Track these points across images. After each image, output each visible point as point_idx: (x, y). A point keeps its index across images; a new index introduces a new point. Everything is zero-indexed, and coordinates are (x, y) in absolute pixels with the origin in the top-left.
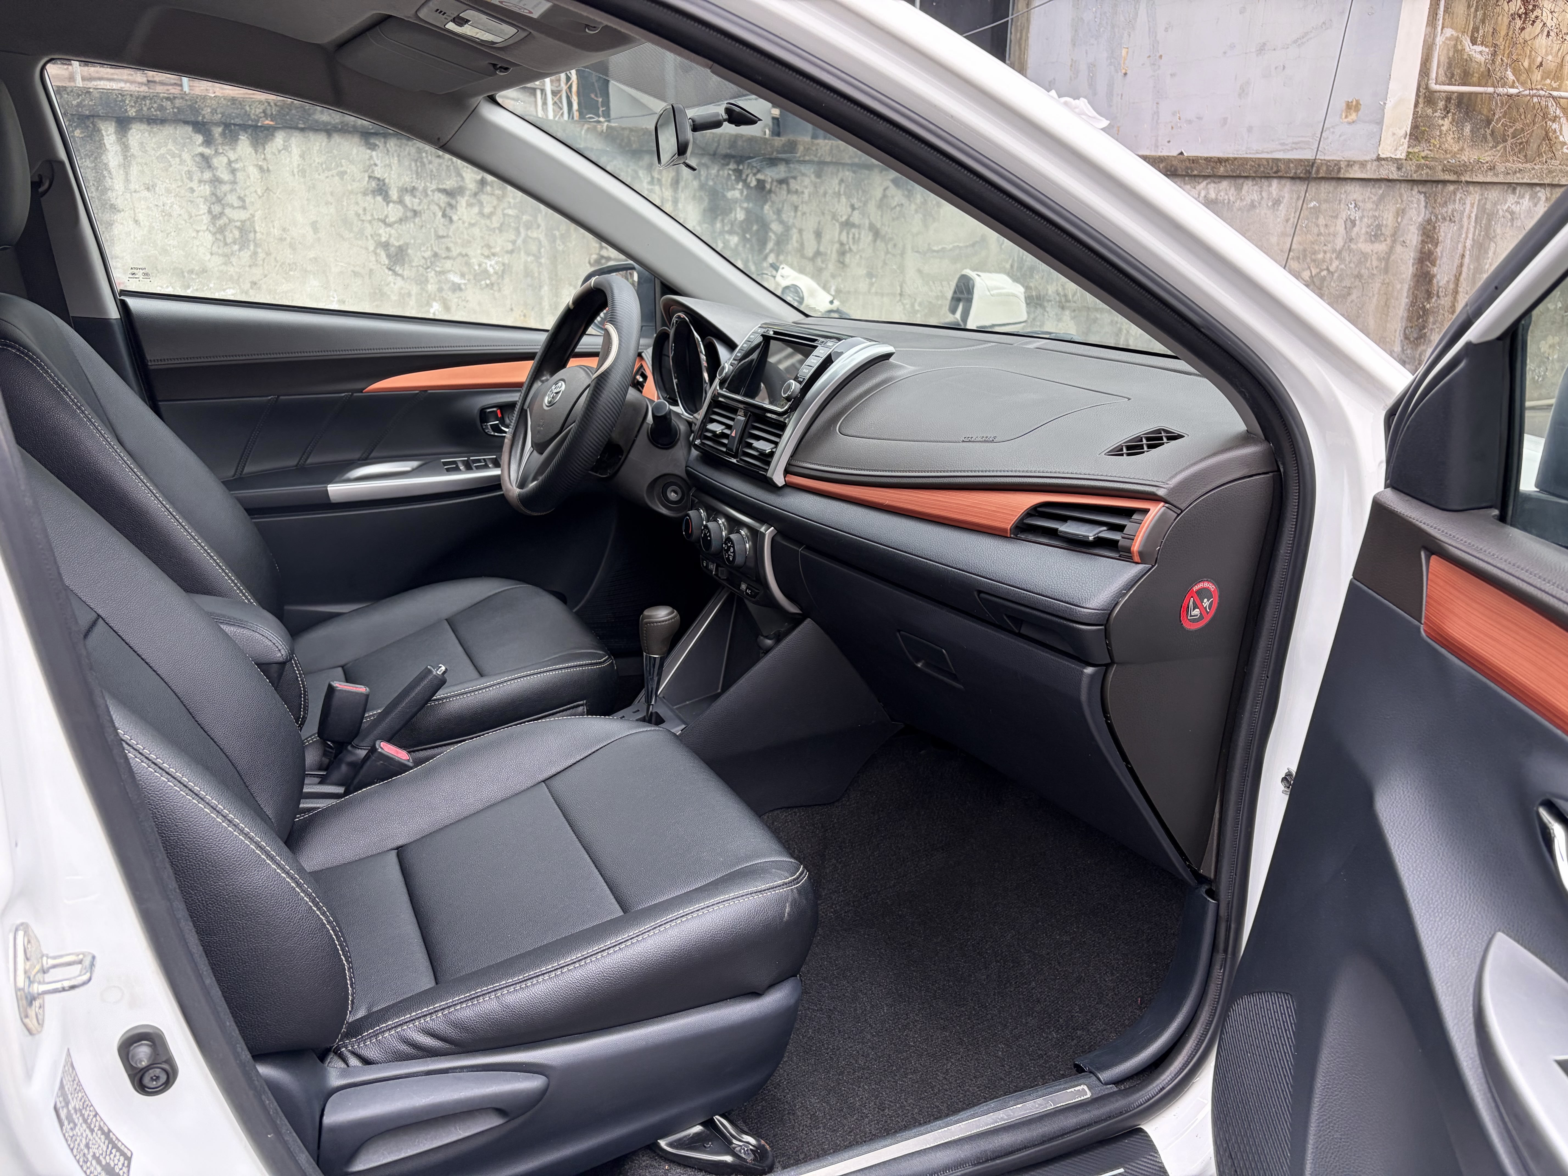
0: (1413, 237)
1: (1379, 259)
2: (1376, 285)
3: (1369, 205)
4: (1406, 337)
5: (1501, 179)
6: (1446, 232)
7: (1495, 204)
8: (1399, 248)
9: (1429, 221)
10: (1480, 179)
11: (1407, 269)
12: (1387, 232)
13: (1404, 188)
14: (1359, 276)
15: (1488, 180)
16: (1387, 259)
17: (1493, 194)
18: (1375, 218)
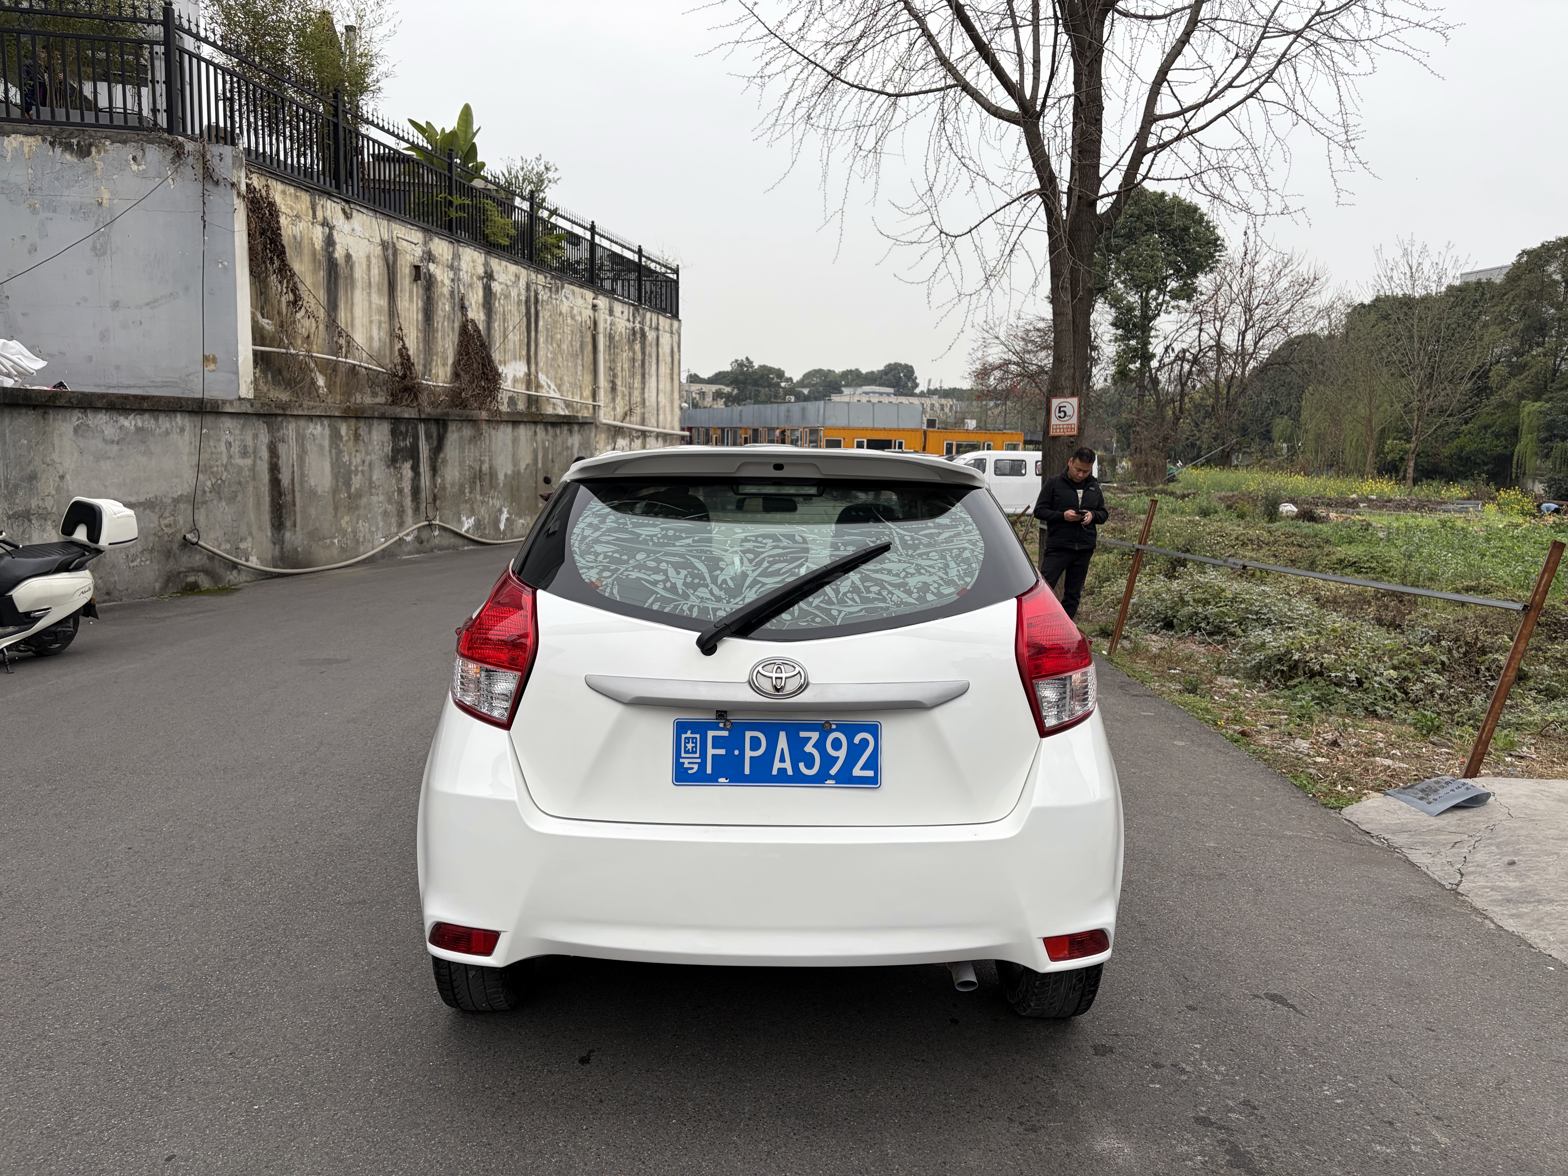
0: (265, 454)
1: (249, 470)
2: (250, 489)
3: (237, 432)
4: (273, 525)
5: (306, 413)
6: (282, 449)
7: (304, 430)
8: (258, 462)
9: (271, 442)
10: (295, 413)
11: (265, 477)
12: (250, 450)
13: (254, 420)
14: (240, 483)
15: (300, 413)
16: (253, 469)
17: (302, 423)
18: (242, 440)
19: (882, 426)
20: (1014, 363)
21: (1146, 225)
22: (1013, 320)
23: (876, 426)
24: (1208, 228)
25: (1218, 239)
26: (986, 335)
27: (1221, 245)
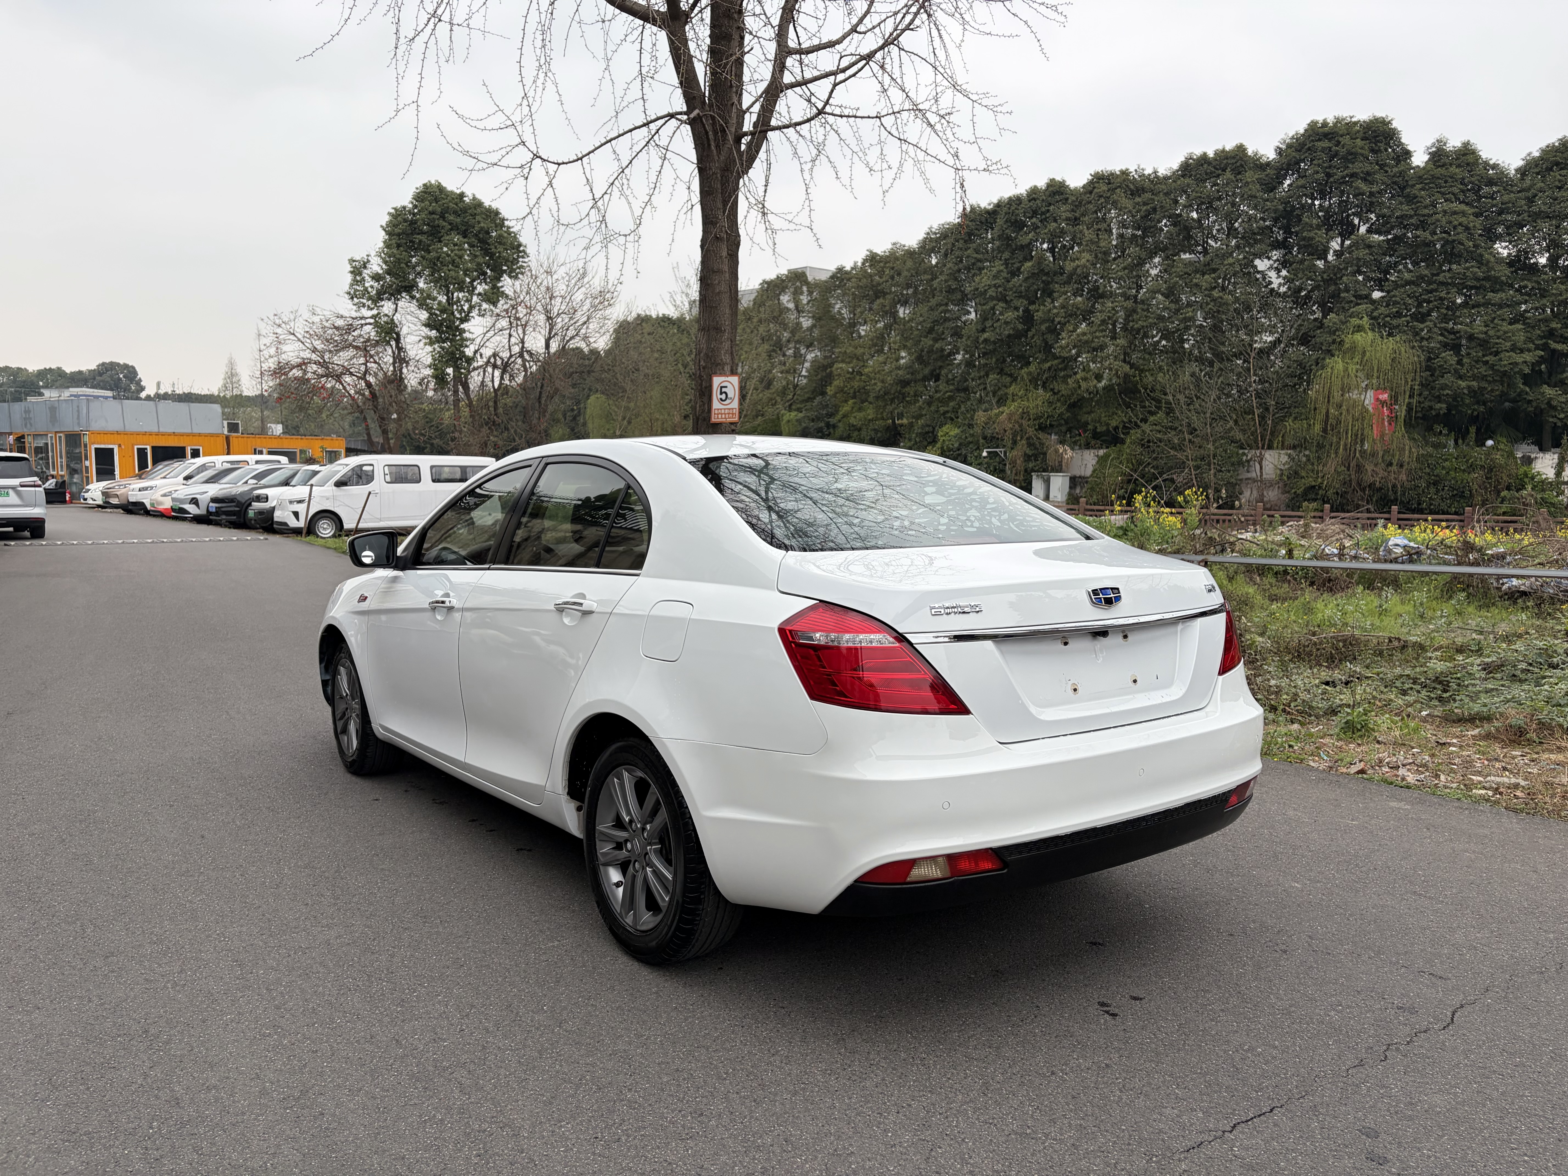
19: (171, 431)
20: (315, 363)
21: (450, 224)
22: (306, 315)
23: (161, 430)
24: (509, 233)
25: (520, 245)
26: (279, 331)
27: (524, 251)
